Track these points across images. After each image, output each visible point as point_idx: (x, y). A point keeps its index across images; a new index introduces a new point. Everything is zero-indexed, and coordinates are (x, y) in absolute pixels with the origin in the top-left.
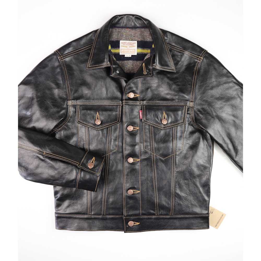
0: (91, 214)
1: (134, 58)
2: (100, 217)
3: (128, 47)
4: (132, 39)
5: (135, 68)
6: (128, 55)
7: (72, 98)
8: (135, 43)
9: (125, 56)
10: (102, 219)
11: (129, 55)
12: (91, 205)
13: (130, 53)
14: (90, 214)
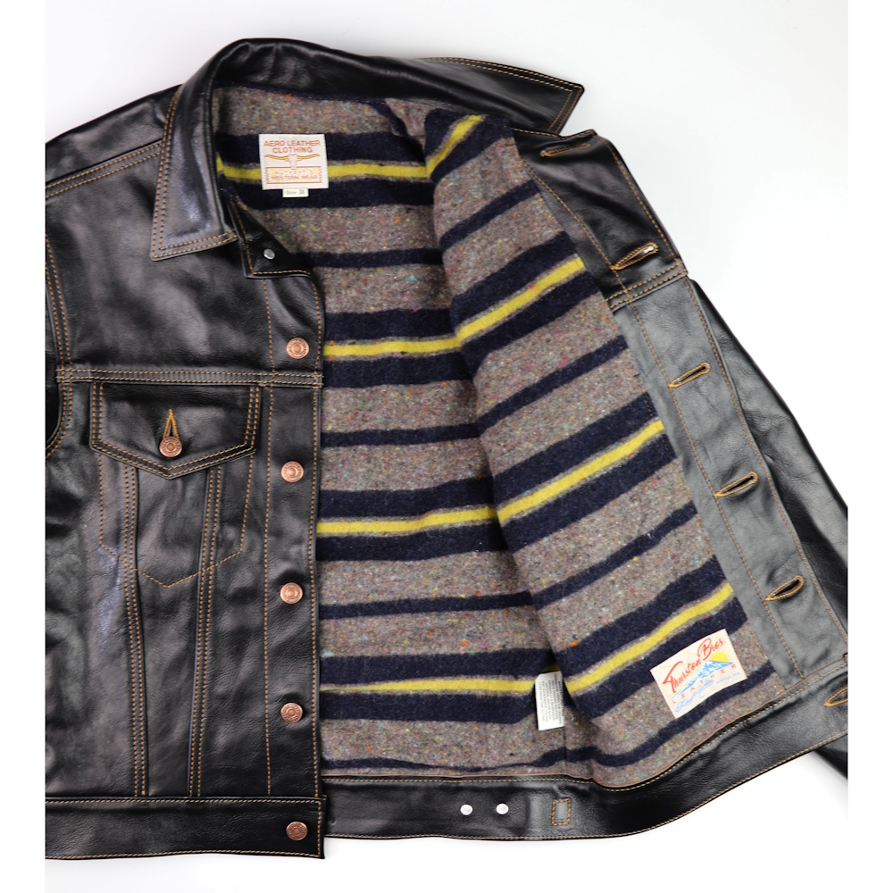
0: (147, 795)
1: (320, 199)
2: (182, 802)
3: (293, 159)
4: (306, 129)
5: (327, 236)
6: (294, 191)
7: (75, 356)
8: (317, 143)
9: (285, 195)
10: (190, 811)
11: (297, 191)
12: (147, 759)
13: (304, 180)
14: (143, 793)
